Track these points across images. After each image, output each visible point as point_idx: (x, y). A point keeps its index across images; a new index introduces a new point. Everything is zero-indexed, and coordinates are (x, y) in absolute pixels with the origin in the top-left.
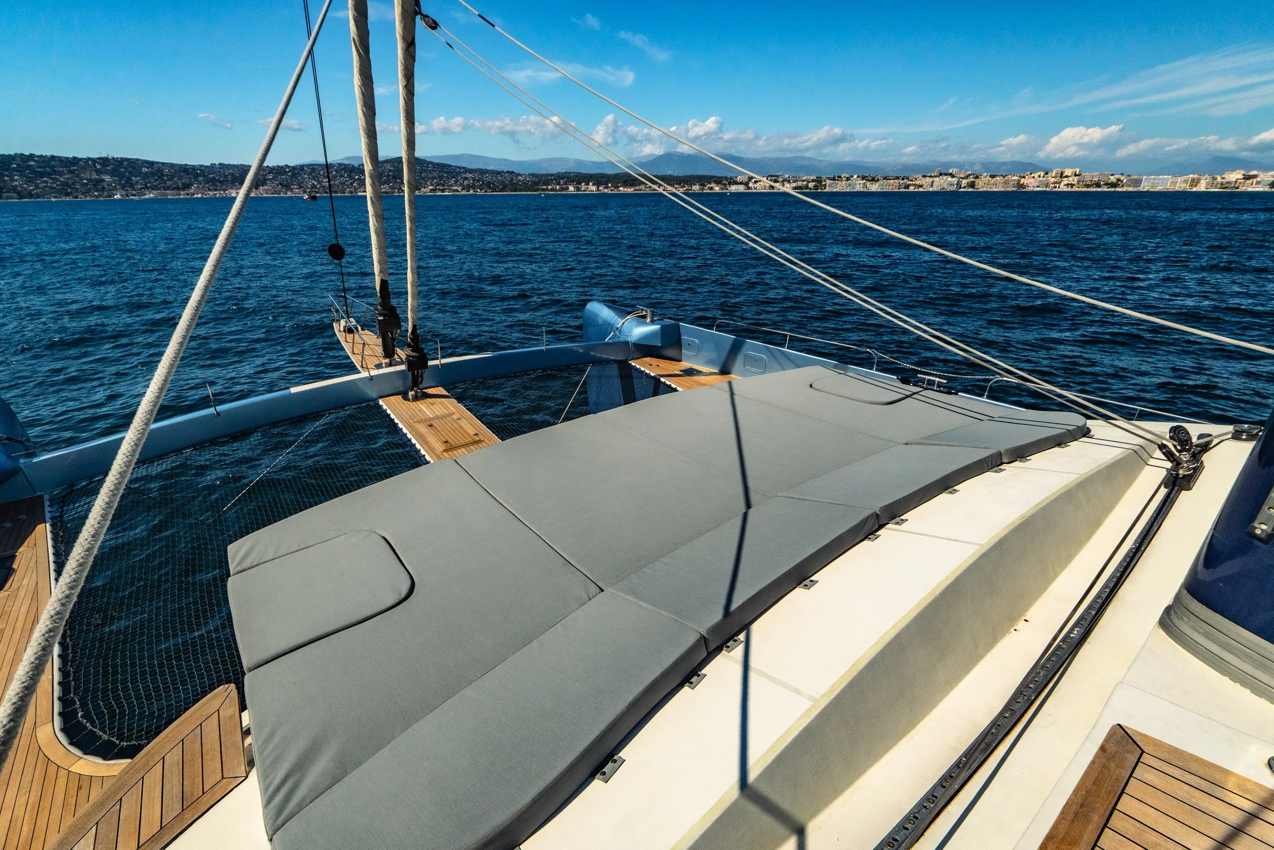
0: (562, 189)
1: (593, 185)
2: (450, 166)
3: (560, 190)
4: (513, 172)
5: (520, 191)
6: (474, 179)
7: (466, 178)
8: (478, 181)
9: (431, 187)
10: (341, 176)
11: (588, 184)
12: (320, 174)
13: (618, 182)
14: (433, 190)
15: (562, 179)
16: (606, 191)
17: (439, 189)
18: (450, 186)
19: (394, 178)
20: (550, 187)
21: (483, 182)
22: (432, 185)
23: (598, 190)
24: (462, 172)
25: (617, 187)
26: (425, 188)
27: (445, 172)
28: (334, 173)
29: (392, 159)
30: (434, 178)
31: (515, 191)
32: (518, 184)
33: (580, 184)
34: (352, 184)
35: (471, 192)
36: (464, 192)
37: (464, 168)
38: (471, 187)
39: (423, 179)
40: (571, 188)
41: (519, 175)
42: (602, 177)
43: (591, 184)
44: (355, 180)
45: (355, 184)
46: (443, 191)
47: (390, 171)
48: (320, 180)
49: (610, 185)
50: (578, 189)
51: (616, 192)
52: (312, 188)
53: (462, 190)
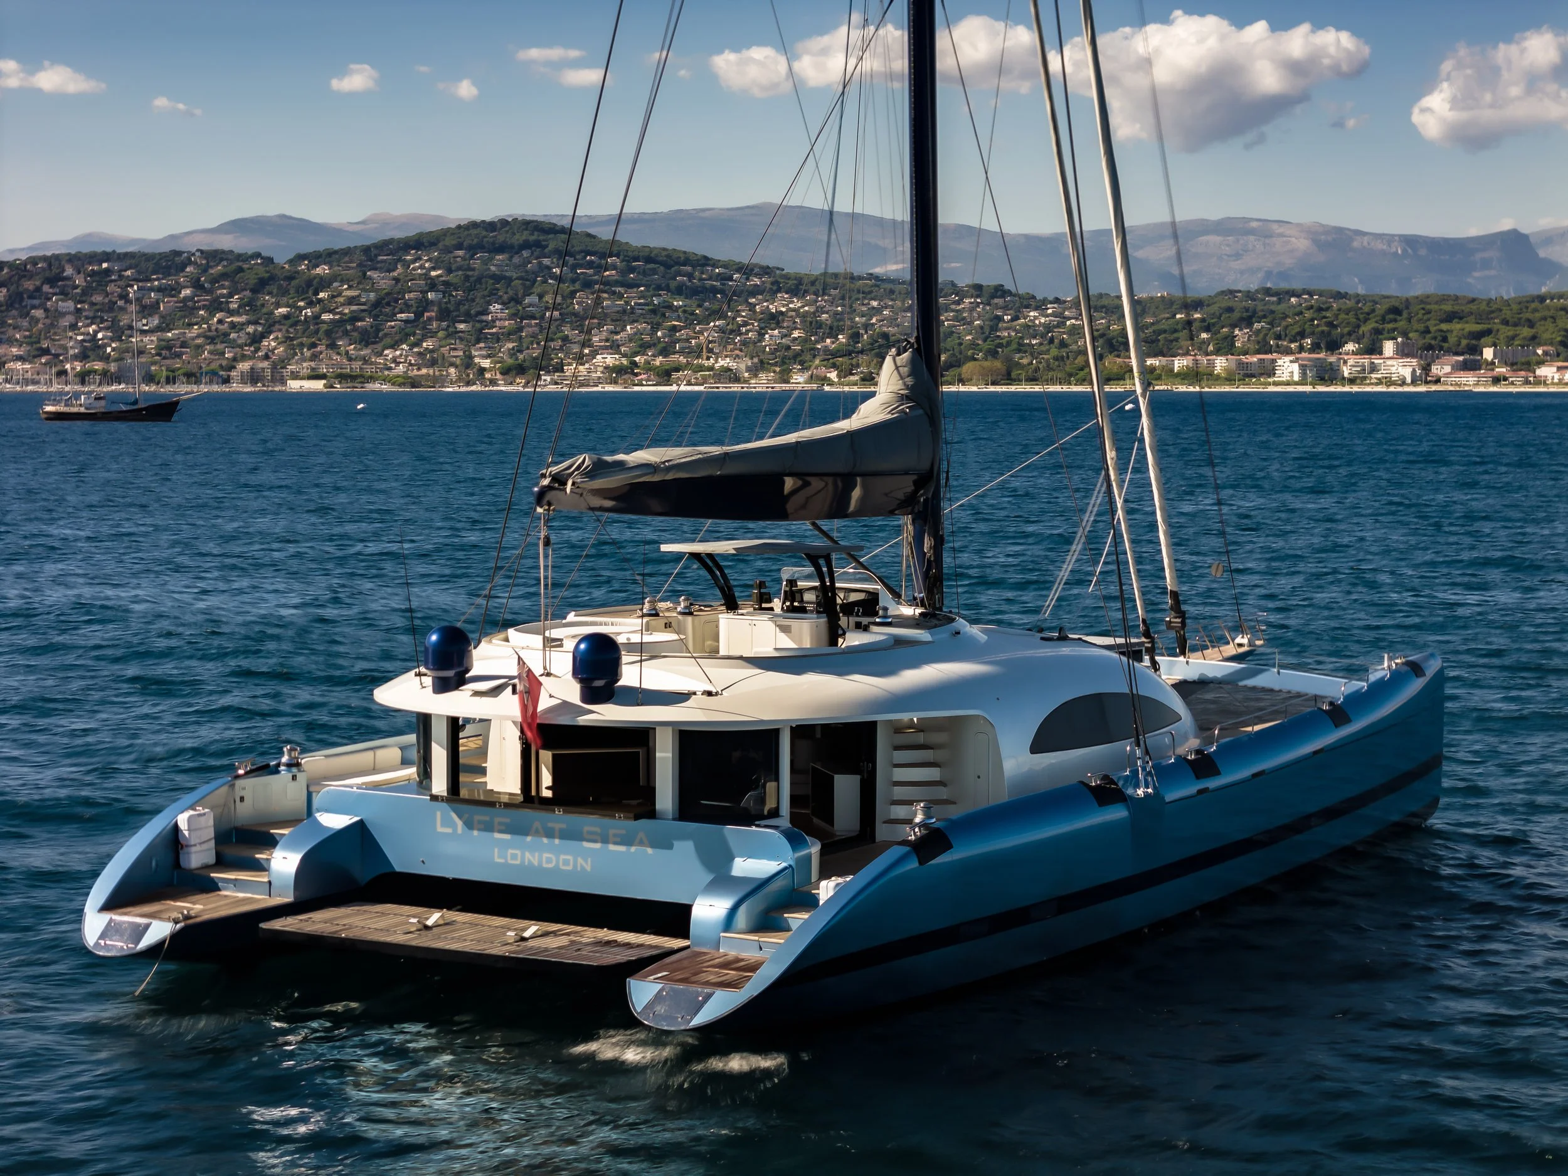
0: (1247, 373)
1: (1403, 352)
2: (705, 261)
3: (1229, 379)
4: (999, 291)
5: (1032, 380)
6: (813, 326)
7: (775, 319)
8: (833, 333)
9: (610, 360)
10: (216, 306)
11: (1374, 349)
12: (124, 297)
13: (1534, 340)
14: (620, 370)
15: (1247, 321)
16: (1469, 382)
17: (649, 368)
18: (697, 352)
19: (445, 314)
20: (1179, 363)
21: (855, 337)
22: (614, 347)
23: (1425, 375)
24: (755, 291)
25: (1530, 366)
26: (580, 359)
27: (679, 291)
28: (186, 292)
29: (446, 232)
30: (623, 317)
31: (1009, 379)
32: (1021, 348)
33: (1334, 346)
34: (256, 340)
35: (799, 380)
36: (763, 383)
37: (766, 271)
38: (796, 357)
39: (578, 320)
40: (1288, 369)
41: (1029, 302)
42: (1450, 317)
43: (1389, 347)
44: (271, 325)
45: (269, 343)
46: (665, 375)
47: (432, 285)
48: (124, 321)
49: (1488, 353)
50: (1328, 374)
51: (1516, 386)
52: (83, 356)
53: (754, 371)
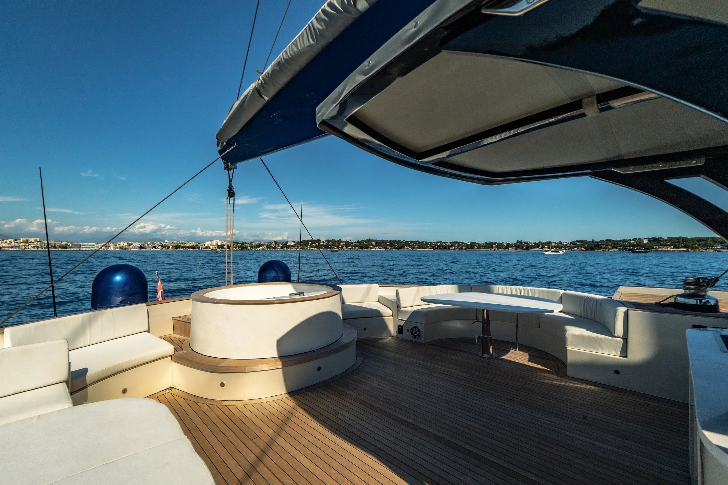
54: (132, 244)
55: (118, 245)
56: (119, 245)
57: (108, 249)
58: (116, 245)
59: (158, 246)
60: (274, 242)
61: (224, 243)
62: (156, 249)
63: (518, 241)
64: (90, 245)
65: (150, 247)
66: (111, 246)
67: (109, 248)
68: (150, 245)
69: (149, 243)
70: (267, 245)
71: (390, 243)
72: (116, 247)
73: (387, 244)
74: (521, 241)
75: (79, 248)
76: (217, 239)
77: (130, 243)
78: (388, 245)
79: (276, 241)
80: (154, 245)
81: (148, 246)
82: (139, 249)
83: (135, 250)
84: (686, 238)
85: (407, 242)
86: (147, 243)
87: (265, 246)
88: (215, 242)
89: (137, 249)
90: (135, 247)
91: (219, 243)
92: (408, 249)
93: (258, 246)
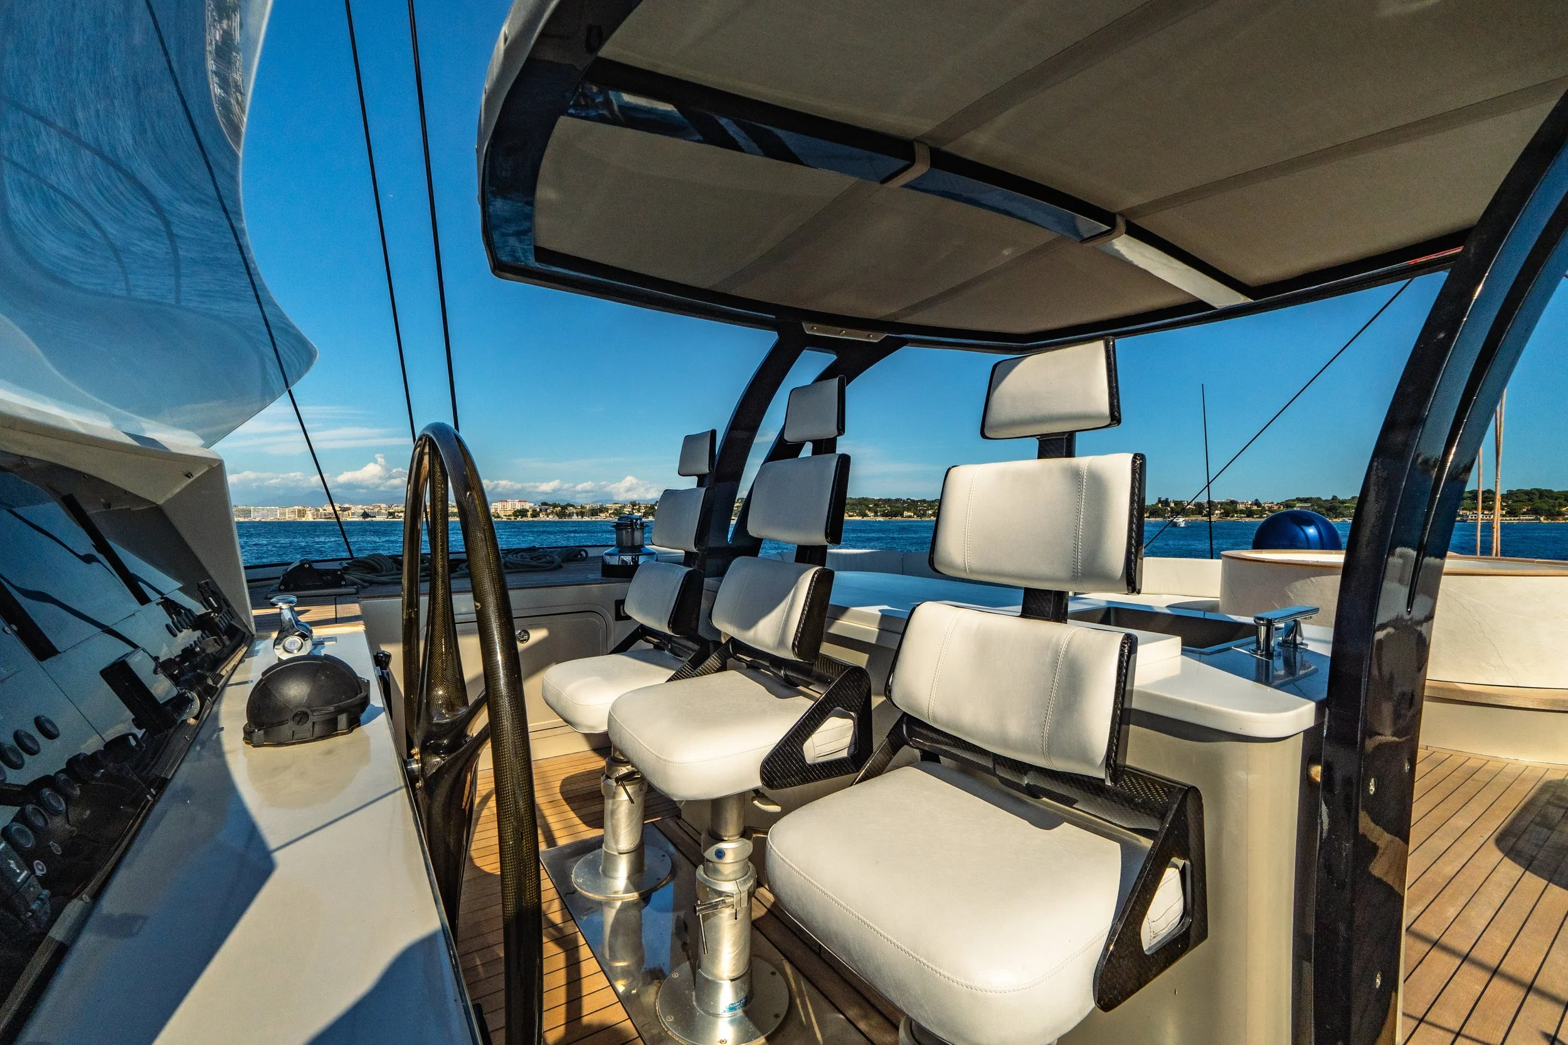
54: (349, 509)
55: (321, 510)
56: (324, 510)
57: (304, 519)
58: (319, 510)
59: (398, 512)
60: (631, 503)
61: (527, 506)
62: (394, 517)
63: (1160, 499)
64: (268, 510)
65: (383, 514)
66: (308, 512)
67: (304, 516)
68: (383, 511)
69: (383, 506)
70: (616, 510)
71: (875, 505)
72: (317, 514)
73: (868, 507)
74: (1167, 499)
75: (248, 517)
76: (513, 499)
77: (346, 506)
78: (870, 509)
79: (634, 502)
80: (391, 511)
81: (379, 513)
82: (361, 519)
83: (354, 519)
84: (1551, 491)
85: (913, 501)
86: (379, 506)
87: (610, 512)
88: (510, 503)
89: (358, 519)
90: (353, 514)
91: (518, 507)
92: (910, 517)
93: (594, 512)
